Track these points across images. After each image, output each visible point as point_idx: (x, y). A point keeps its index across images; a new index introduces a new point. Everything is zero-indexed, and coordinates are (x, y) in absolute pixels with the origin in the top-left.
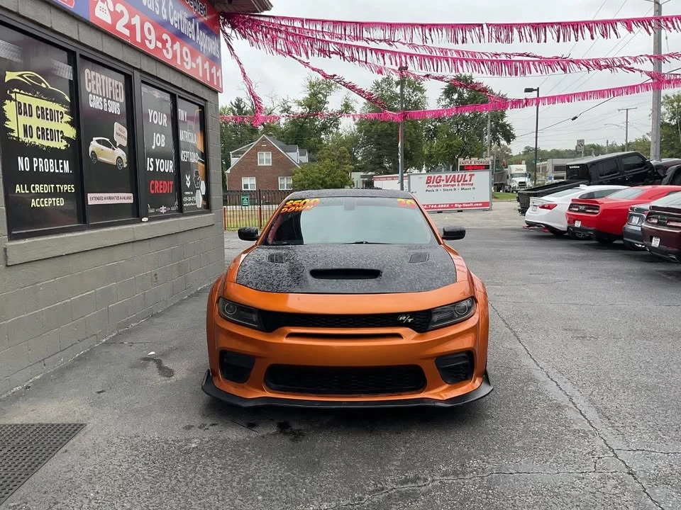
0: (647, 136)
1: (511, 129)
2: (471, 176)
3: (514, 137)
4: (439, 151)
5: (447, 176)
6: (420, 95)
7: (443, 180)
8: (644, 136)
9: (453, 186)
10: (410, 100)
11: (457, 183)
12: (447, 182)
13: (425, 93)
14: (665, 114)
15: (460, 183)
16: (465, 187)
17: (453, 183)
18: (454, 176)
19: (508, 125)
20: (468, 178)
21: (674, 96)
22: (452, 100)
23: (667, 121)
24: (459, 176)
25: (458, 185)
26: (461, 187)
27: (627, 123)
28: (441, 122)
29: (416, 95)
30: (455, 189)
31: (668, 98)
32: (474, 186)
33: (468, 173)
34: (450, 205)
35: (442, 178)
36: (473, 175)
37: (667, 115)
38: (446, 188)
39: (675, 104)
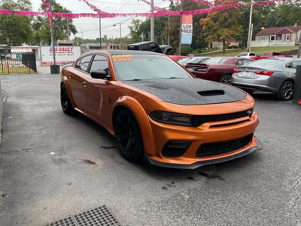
0: (127, 36)
1: (75, 28)
2: (72, 48)
3: (77, 32)
4: (43, 35)
5: (60, 48)
6: (28, 6)
7: (58, 50)
8: (126, 36)
9: (63, 53)
10: (23, 8)
11: (65, 52)
12: (60, 51)
13: (32, 6)
14: (133, 27)
15: (67, 52)
16: (69, 54)
17: (63, 51)
18: (64, 48)
19: (73, 26)
20: (70, 49)
21: (136, 20)
22: (45, 10)
23: (134, 30)
24: (66, 48)
25: (66, 53)
26: (67, 54)
27: (120, 29)
28: (41, 21)
29: (26, 6)
30: (64, 55)
31: (134, 20)
32: (73, 53)
33: (70, 47)
34: (63, 62)
35: (58, 49)
36: (73, 48)
37: (134, 28)
38: (60, 54)
39: (137, 23)
